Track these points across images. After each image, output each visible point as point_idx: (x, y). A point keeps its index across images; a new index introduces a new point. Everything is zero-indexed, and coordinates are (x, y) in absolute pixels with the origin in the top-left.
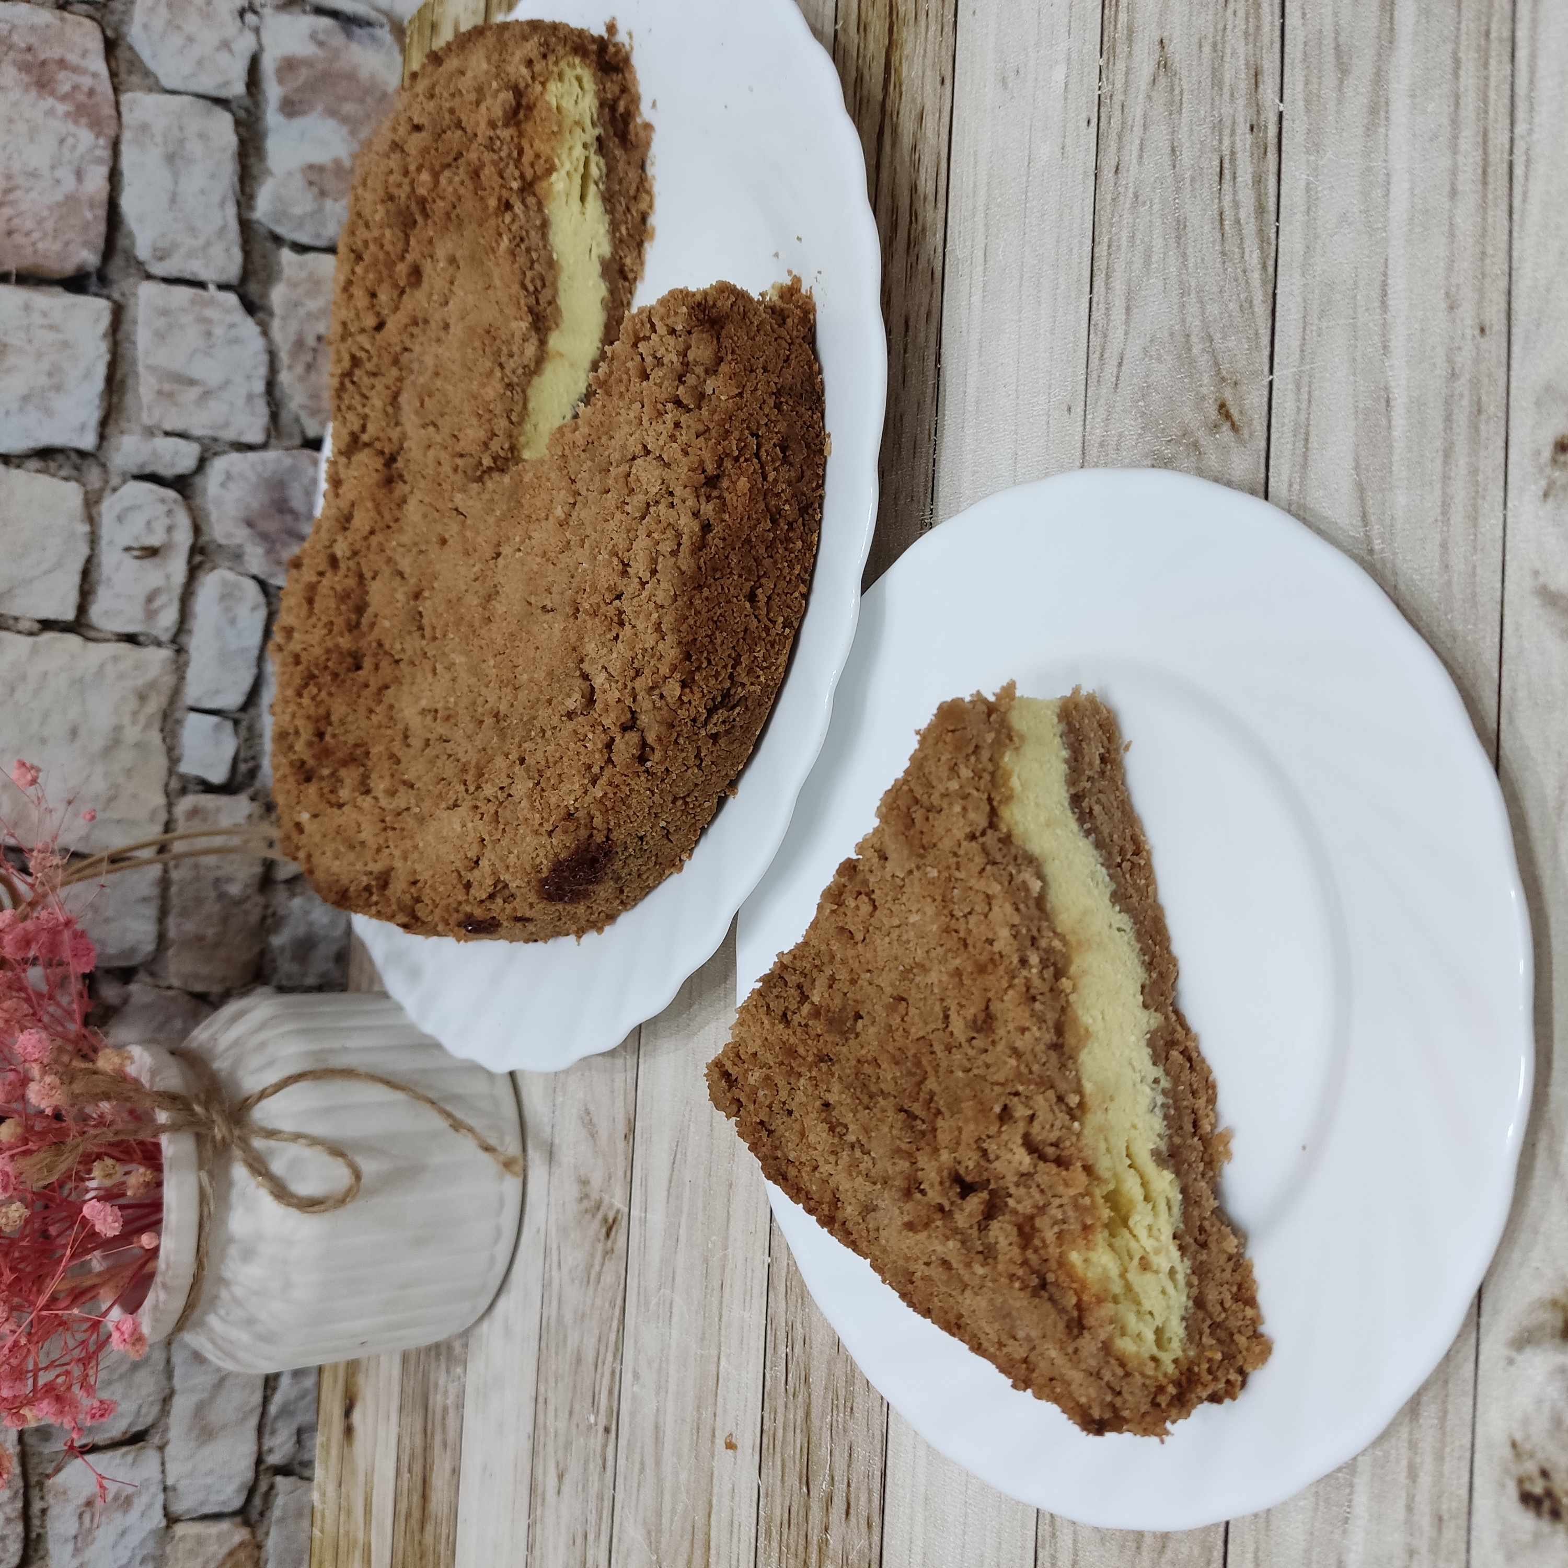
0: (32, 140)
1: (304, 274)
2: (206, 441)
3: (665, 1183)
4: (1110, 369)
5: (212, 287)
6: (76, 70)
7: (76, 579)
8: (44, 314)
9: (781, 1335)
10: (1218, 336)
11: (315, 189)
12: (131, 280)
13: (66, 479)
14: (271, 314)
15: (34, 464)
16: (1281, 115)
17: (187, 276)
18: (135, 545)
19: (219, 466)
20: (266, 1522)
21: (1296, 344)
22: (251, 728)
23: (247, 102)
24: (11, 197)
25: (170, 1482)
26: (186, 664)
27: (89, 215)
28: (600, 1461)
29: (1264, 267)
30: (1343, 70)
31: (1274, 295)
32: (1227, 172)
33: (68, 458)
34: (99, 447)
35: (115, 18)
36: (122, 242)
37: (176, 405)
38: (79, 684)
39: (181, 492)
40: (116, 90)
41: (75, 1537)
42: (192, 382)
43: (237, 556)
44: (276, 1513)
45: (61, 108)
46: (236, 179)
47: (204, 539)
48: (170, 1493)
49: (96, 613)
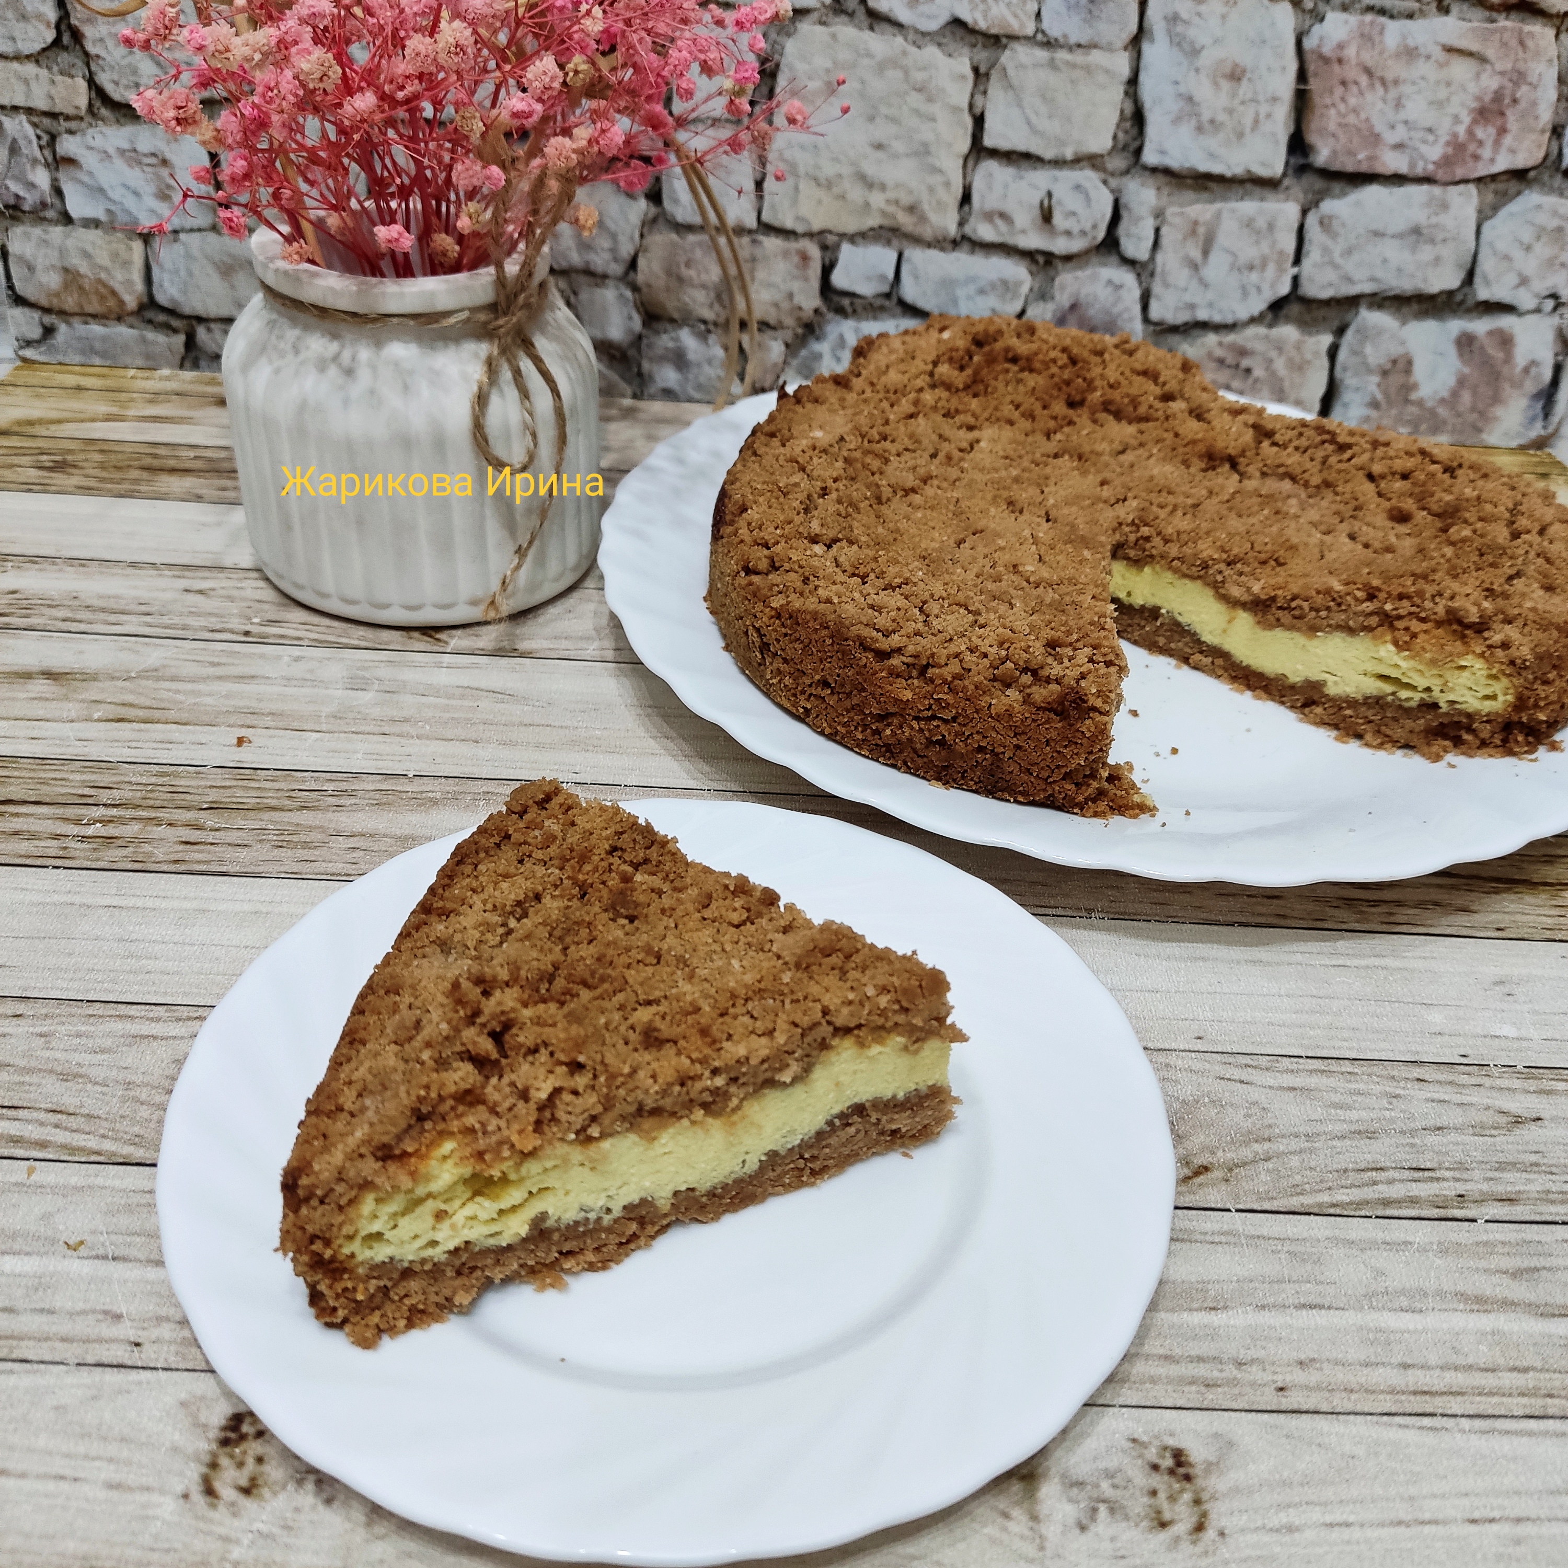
0: (1431, 103)
1: (1308, 356)
2: (1151, 267)
3: (475, 685)
4: (1237, 1074)
5: (1295, 270)
6: (1497, 143)
7: (1022, 147)
8: (1269, 116)
9: (344, 786)
10: (1270, 1165)
11: (1388, 366)
12: (1301, 196)
13: (1115, 137)
14: (1271, 326)
15: (1129, 108)
16: (1474, 1221)
17: (1306, 247)
18: (1054, 201)
19: (1127, 278)
20: (142, 325)
21: (1265, 1232)
22: (882, 309)
23: (1470, 302)
24: (1378, 85)
25: (182, 236)
26: (942, 249)
27: (1361, 156)
28: (218, 627)
29: (1334, 1205)
30: (1516, 1274)
31: (1309, 1214)
32: (1420, 1174)
33: (1135, 139)
34: (1145, 168)
35: (1546, 177)
36: (1337, 187)
37: (1185, 239)
38: (924, 151)
39: (1103, 243)
40: (1479, 180)
41: (135, 150)
42: (1206, 253)
43: (1043, 295)
44: (151, 335)
45: (1461, 130)
46: (1397, 292)
47: (1059, 265)
48: (171, 237)
49: (990, 166)
